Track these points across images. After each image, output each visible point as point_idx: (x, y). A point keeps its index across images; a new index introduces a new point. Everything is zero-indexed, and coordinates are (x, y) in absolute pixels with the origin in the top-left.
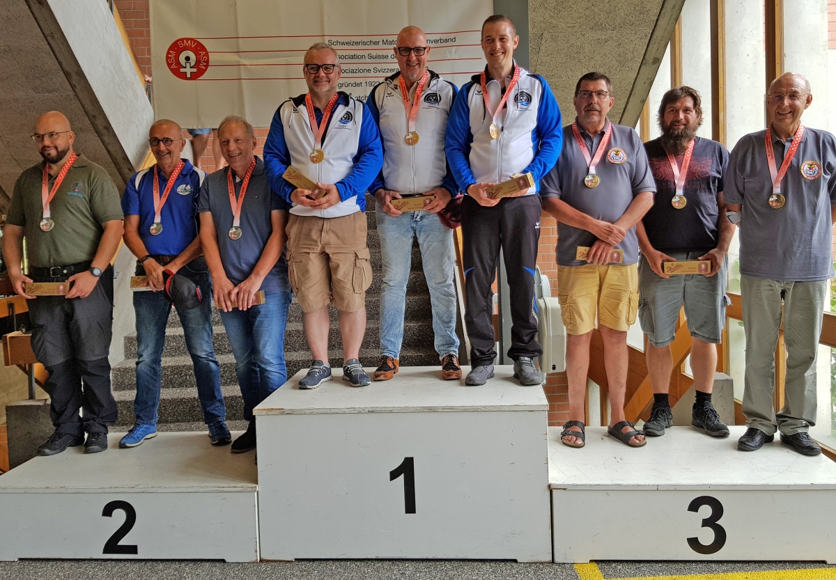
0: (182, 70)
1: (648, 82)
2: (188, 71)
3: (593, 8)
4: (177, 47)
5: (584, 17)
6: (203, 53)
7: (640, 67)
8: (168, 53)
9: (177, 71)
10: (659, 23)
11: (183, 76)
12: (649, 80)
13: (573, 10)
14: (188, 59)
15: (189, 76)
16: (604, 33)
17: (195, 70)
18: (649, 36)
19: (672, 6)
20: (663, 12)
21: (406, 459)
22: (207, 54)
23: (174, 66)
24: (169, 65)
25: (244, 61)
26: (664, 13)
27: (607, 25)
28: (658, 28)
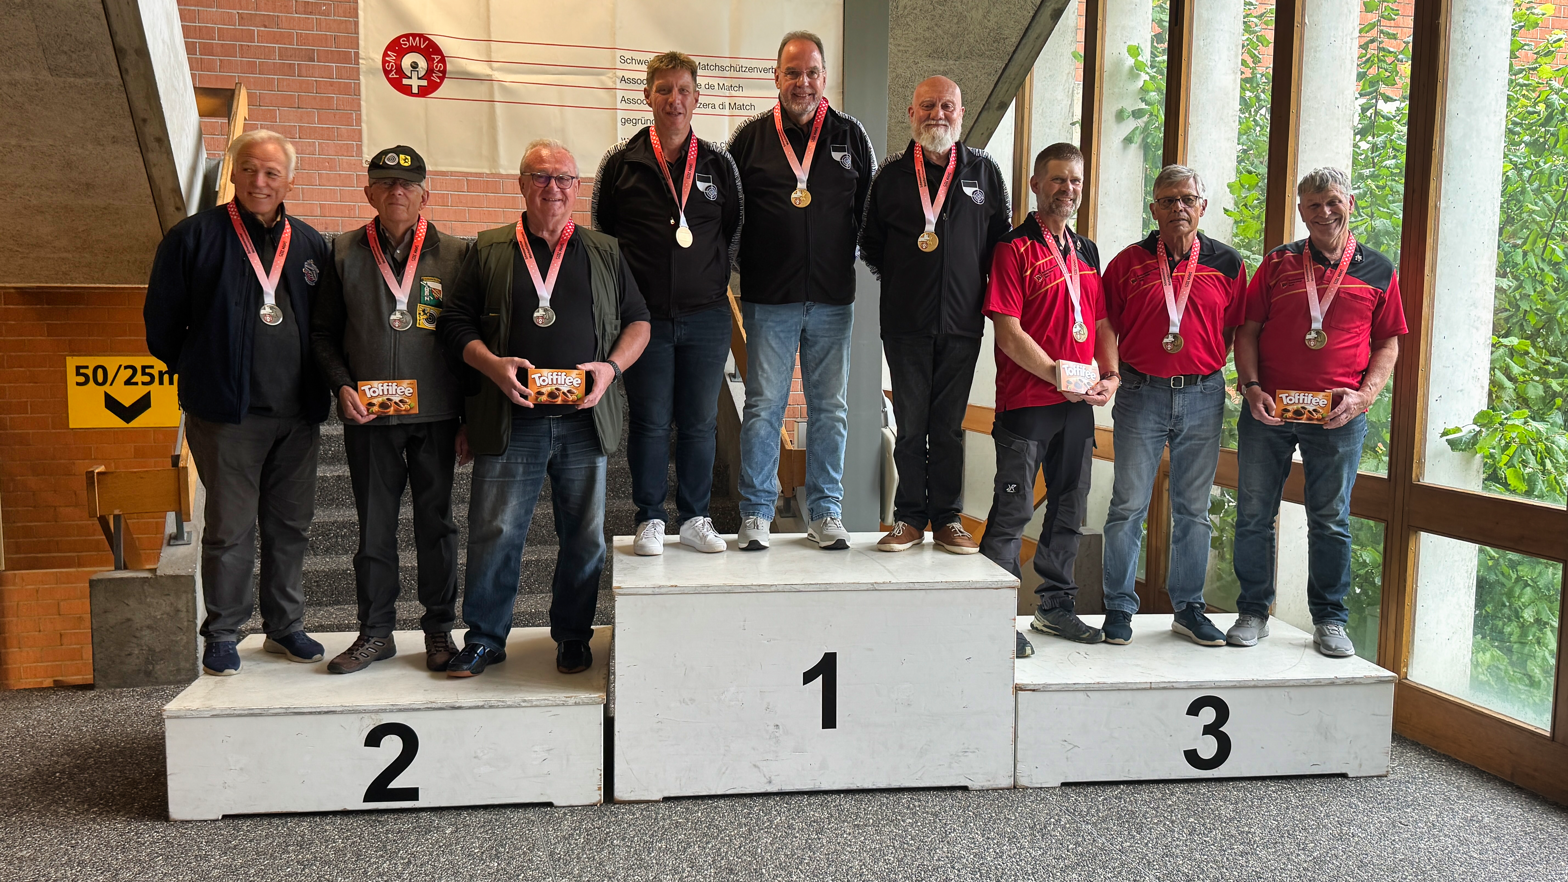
0: (405, 81)
1: (986, 134)
2: (415, 83)
3: (936, 28)
4: (397, 48)
5: (922, 39)
6: (437, 58)
7: (981, 112)
8: (385, 55)
9: (397, 81)
10: (1016, 56)
11: (406, 90)
12: (989, 131)
13: (910, 29)
14: (414, 66)
15: (415, 90)
16: (944, 63)
17: (424, 83)
18: (1000, 72)
19: (1036, 36)
20: (1024, 42)
21: (827, 655)
22: (443, 60)
23: (393, 75)
24: (387, 72)
25: (497, 75)
26: (1026, 43)
27: (949, 53)
28: (1013, 63)
